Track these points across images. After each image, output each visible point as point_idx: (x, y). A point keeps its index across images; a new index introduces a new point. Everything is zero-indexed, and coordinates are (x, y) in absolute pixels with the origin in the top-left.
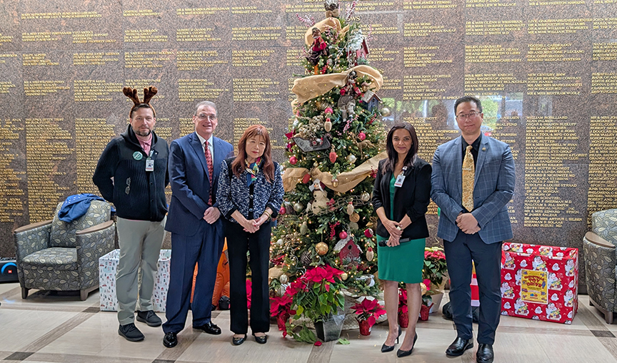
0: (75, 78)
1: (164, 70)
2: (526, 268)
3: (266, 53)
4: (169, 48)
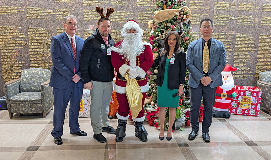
0: (27, 6)
1: (76, 4)
2: (243, 95)
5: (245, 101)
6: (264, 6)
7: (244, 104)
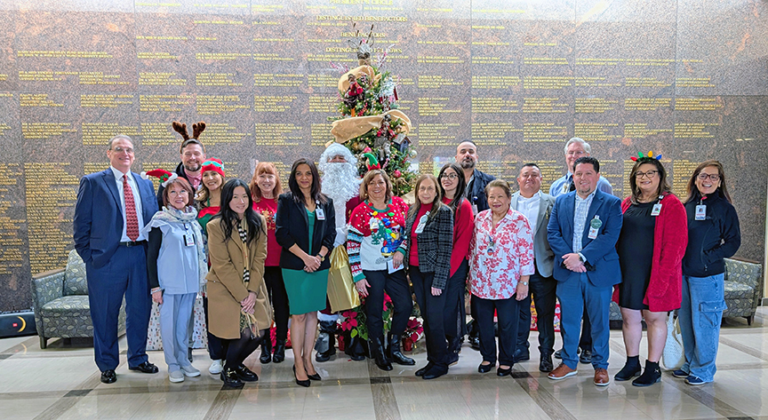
0: (83, 121)
1: (183, 114)
3: (288, 99)
4: (189, 92)
6: (576, 102)
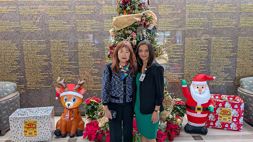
1: (41, 16)
2: (221, 107)
5: (224, 114)
6: (241, 6)
7: (223, 117)
